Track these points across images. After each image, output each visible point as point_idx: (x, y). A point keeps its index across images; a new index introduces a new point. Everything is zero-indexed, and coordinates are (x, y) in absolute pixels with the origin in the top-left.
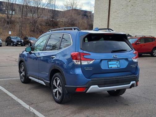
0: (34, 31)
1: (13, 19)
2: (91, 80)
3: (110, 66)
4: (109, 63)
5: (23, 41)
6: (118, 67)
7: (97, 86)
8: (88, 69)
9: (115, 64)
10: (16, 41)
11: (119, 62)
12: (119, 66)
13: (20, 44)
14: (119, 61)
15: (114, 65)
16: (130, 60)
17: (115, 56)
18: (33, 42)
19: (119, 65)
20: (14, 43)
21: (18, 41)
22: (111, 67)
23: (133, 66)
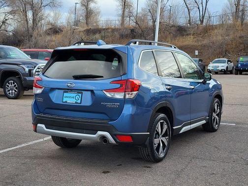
2: (38, 116)
3: (65, 100)
4: (65, 94)
6: (76, 103)
7: (44, 125)
9: (73, 97)
11: (80, 95)
12: (79, 101)
14: (81, 93)
15: (71, 99)
17: (69, 85)
22: (66, 102)
23: (109, 105)
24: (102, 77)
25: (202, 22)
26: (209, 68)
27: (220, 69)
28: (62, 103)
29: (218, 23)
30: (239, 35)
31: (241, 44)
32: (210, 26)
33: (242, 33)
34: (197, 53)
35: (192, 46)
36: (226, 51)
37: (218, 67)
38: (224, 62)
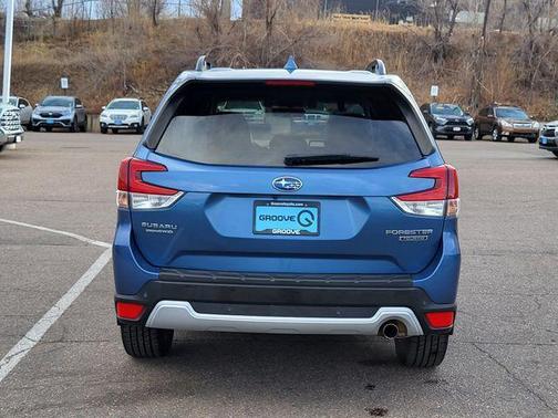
0: (526, 84)
1: (452, 40)
2: (160, 278)
3: (261, 226)
4: (261, 210)
5: (470, 120)
6: (304, 233)
7: (185, 305)
8: (153, 228)
9: (291, 218)
10: (444, 121)
11: (314, 211)
12: (313, 229)
13: (458, 133)
14: (317, 205)
15: (283, 223)
16: (377, 204)
17: (283, 183)
18: (507, 125)
19: (315, 223)
20: (439, 129)
21: (451, 122)
22: (268, 232)
23: (407, 234)
24: (376, 160)
25: (58, 10)
26: (102, 119)
27: (129, 121)
28: (253, 236)
29: (100, 17)
30: (152, 46)
31: (159, 67)
32: (83, 21)
33: (157, 42)
34: (65, 83)
35: (49, 66)
36: (129, 81)
37: (126, 116)
38: (134, 106)
